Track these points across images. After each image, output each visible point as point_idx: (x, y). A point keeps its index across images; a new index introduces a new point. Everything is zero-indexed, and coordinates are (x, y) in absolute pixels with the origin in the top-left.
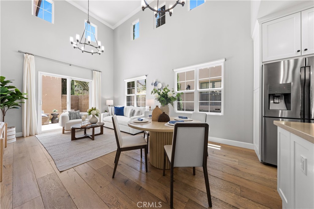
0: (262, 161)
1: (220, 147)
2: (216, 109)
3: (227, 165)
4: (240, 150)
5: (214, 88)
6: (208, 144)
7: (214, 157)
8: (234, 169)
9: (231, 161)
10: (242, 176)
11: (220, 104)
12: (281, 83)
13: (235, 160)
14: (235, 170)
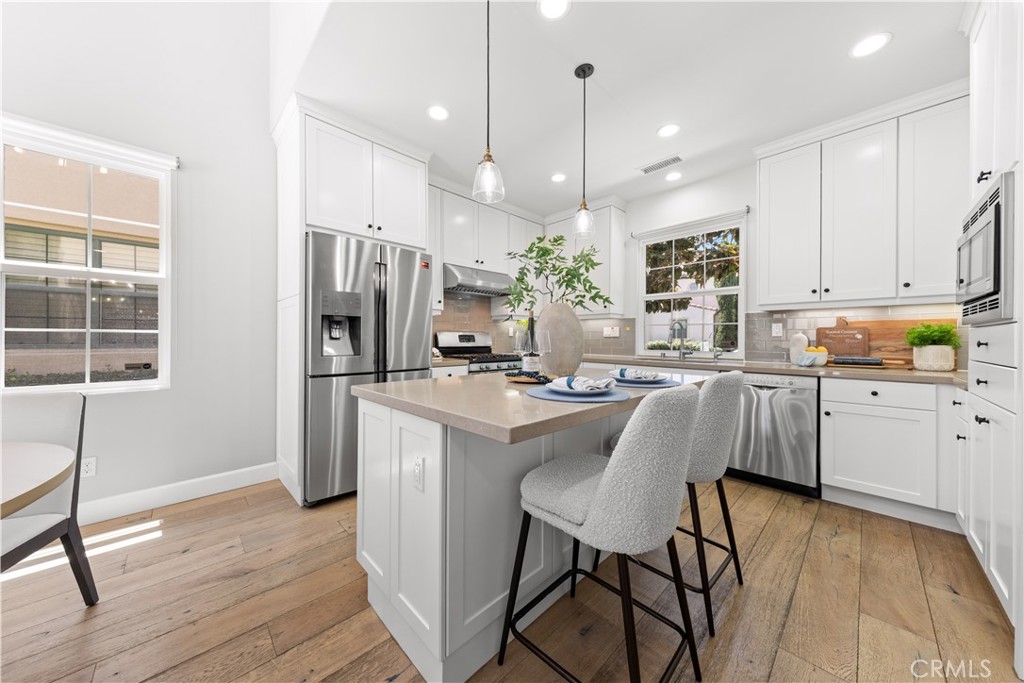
0: (306, 501)
1: (156, 523)
2: (128, 367)
3: (204, 582)
4: (237, 499)
5: (100, 266)
6: (86, 542)
7: (133, 587)
8: (233, 581)
9: (217, 555)
10: (264, 585)
11: (153, 341)
12: (339, 288)
13: (229, 543)
14: (237, 580)
